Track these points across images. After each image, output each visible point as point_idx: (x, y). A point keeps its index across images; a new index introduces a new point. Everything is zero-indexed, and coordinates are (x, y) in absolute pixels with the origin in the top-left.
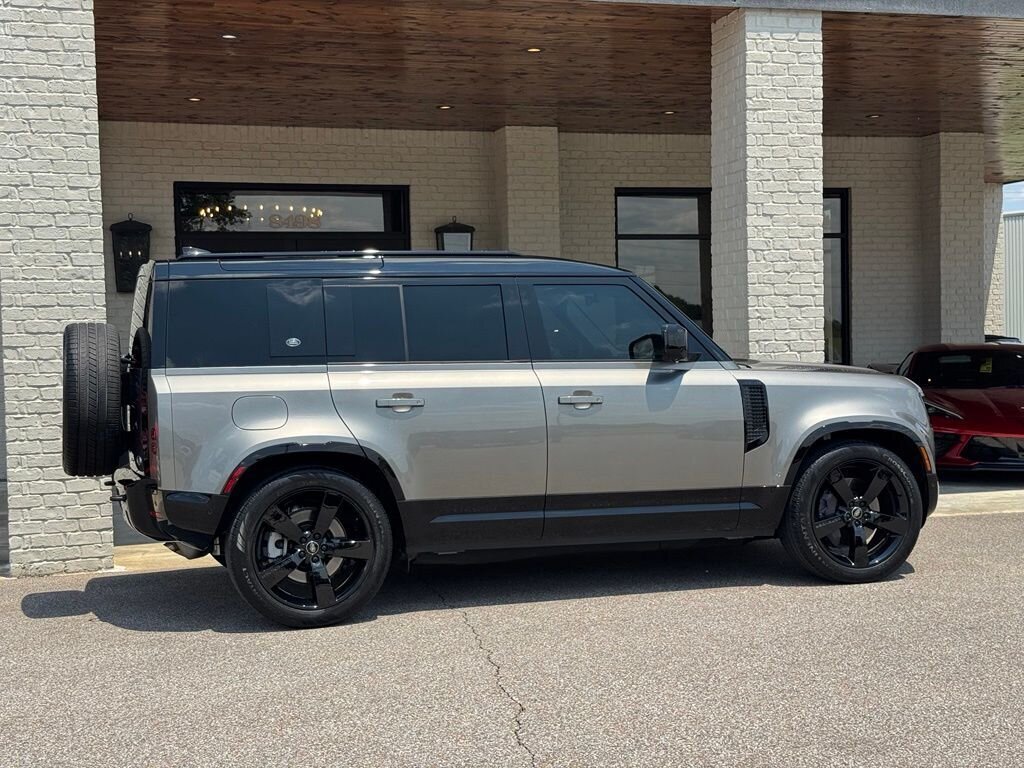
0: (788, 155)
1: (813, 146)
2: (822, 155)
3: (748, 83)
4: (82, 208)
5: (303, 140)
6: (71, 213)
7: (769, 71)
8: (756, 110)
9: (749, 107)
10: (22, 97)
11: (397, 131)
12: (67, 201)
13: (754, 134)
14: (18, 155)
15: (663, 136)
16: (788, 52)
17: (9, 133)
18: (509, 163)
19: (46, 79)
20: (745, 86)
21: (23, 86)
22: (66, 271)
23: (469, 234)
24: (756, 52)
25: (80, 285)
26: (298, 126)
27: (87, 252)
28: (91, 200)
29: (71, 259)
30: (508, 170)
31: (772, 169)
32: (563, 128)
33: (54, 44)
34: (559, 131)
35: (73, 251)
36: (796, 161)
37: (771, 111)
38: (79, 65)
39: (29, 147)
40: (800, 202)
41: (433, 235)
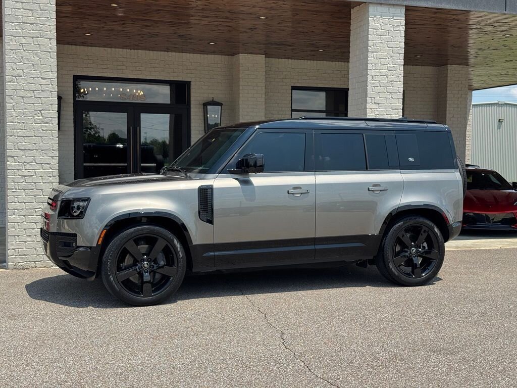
0: (387, 75)
1: (399, 71)
2: (403, 75)
3: (369, 39)
4: (47, 89)
5: (138, 57)
6: (42, 91)
7: (379, 33)
8: (373, 52)
9: (370, 51)
10: (19, 32)
11: (185, 54)
12: (41, 85)
13: (372, 64)
14: (16, 61)
15: (315, 61)
16: (388, 25)
17: (12, 50)
18: (241, 72)
19: (32, 24)
20: (368, 40)
21: (20, 27)
22: (39, 119)
23: (220, 107)
24: (373, 24)
25: (46, 126)
26: (137, 49)
27: (49, 110)
28: (52, 85)
29: (41, 113)
30: (240, 75)
31: (379, 81)
32: (268, 55)
33: (36, 7)
34: (265, 57)
35: (42, 110)
36: (391, 78)
37: (380, 53)
38: (48, 18)
39: (22, 57)
40: (392, 98)
41: (203, 107)
